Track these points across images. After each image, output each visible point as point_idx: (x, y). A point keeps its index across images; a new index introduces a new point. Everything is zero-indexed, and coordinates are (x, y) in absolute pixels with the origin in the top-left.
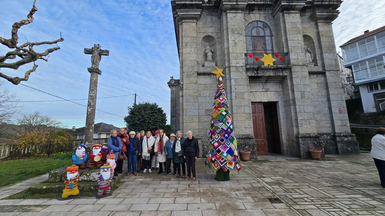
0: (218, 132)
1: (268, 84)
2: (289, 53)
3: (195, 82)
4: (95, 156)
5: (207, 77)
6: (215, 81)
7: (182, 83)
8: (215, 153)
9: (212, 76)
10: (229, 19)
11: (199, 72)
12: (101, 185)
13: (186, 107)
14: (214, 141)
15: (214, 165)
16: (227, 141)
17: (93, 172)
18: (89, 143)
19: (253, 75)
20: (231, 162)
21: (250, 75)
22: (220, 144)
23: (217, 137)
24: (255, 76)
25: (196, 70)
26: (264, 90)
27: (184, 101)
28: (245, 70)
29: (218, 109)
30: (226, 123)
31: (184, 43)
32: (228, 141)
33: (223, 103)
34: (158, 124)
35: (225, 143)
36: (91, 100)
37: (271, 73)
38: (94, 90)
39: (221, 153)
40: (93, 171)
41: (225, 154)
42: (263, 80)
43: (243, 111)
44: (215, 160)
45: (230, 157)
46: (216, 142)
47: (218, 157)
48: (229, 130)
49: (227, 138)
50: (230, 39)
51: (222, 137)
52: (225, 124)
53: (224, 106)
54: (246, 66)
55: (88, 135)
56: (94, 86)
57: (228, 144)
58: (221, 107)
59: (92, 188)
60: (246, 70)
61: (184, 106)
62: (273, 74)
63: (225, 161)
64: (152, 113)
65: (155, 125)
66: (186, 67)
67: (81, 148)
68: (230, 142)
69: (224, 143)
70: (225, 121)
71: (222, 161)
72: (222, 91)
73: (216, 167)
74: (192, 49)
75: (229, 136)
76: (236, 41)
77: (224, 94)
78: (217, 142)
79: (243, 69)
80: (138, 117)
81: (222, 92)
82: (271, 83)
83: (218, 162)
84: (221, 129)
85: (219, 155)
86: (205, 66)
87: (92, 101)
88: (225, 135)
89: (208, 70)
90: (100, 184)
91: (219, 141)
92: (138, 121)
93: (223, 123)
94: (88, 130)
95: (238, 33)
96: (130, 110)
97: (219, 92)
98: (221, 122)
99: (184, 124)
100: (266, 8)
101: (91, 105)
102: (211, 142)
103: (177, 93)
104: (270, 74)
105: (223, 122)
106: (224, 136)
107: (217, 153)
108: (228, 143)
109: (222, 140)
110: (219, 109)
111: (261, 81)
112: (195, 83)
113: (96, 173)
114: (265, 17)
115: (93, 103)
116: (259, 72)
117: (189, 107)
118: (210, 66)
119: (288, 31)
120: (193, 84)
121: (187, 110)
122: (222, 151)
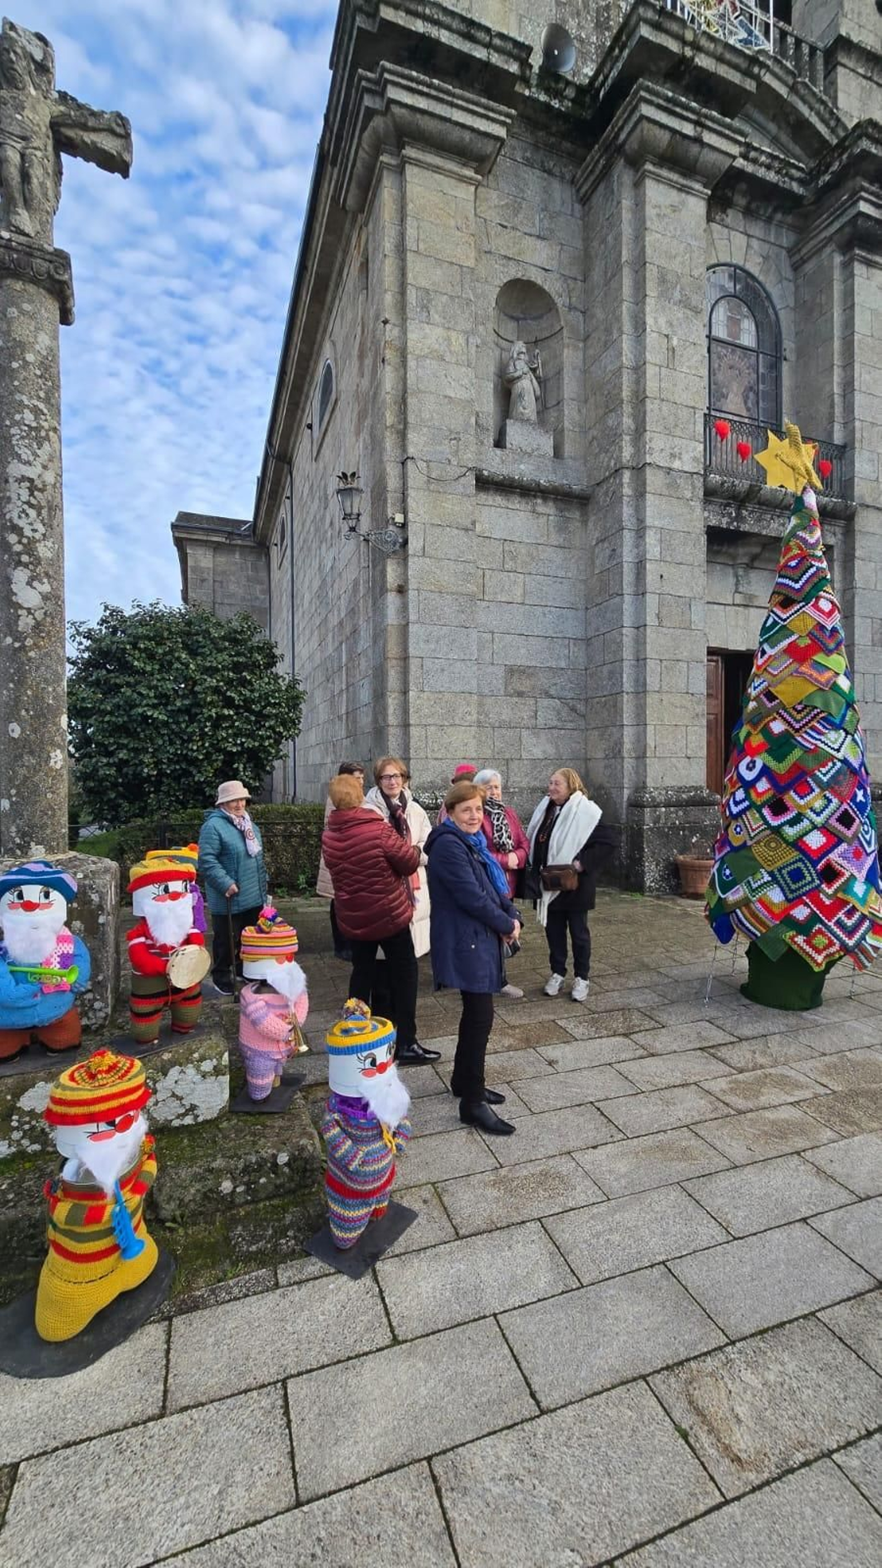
0: (825, 779)
1: (753, 575)
2: (853, 448)
3: (467, 523)
4: (166, 950)
5: (516, 503)
6: (551, 529)
7: (399, 518)
8: (809, 883)
9: (539, 501)
10: (650, 211)
11: (486, 473)
12: (365, 1174)
13: (422, 645)
14: (805, 824)
15: (808, 942)
17: (173, 1063)
18: (50, 850)
19: (724, 522)
21: (714, 522)
22: (834, 840)
23: (818, 804)
24: (730, 528)
25: (469, 457)
26: (739, 599)
27: (412, 617)
28: (701, 493)
29: (815, 658)
31: (414, 291)
34: (270, 727)
35: (859, 834)
36: (32, 513)
37: (782, 525)
38: (47, 438)
39: (843, 880)
40: (166, 1056)
41: (859, 888)
42: (745, 555)
43: (683, 686)
44: (813, 919)
45: (877, 898)
46: (815, 827)
47: (828, 902)
49: (862, 809)
50: (649, 321)
51: (845, 806)
52: (853, 738)
54: (705, 476)
55: (35, 791)
56: (47, 400)
57: (867, 837)
58: (829, 652)
59: (227, 1186)
60: (706, 494)
61: (412, 641)
63: (864, 919)
64: (237, 667)
65: (252, 735)
66: (425, 430)
67: (47, 895)
69: (855, 836)
70: (851, 721)
71: (849, 923)
73: (819, 952)
74: (453, 335)
75: (866, 796)
76: (675, 342)
78: (818, 828)
79: (693, 486)
80: (150, 688)
82: (766, 573)
83: (828, 927)
84: (839, 764)
85: (830, 892)
86: (508, 445)
87: (42, 529)
88: (856, 795)
89: (522, 467)
90: (364, 1163)
91: (833, 822)
92: (154, 707)
93: (847, 734)
94: (32, 753)
95: (685, 303)
96: (87, 643)
97: (812, 570)
98: (837, 727)
99: (414, 731)
101: (38, 561)
102: (777, 830)
103: (221, 582)
105: (845, 730)
106: (852, 797)
107: (819, 885)
108: (866, 833)
109: (846, 819)
110: (820, 658)
111: (734, 557)
112: (467, 530)
113: (198, 1069)
114: (766, 258)
115: (49, 544)
116: (745, 513)
117: (434, 650)
118: (529, 450)
119: (860, 349)
120: (456, 531)
121: (428, 663)
122: (847, 874)
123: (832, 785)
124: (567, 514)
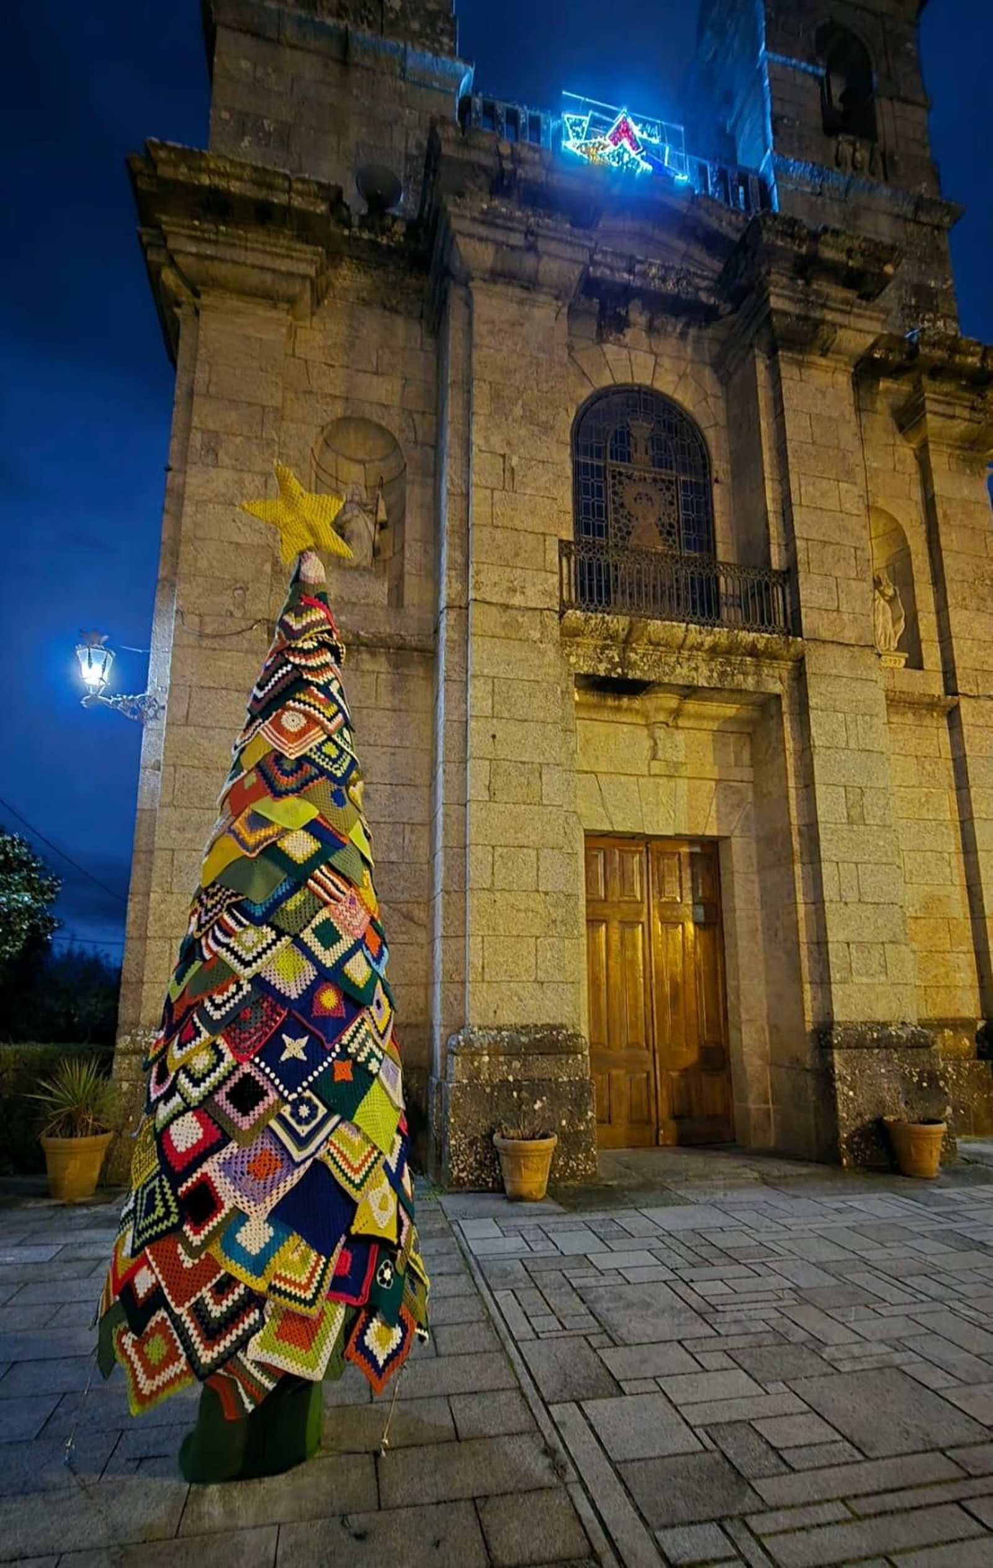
0: (217, 1015)
1: (681, 738)
2: (797, 572)
6: (382, 689)
8: (160, 1220)
9: (365, 656)
10: (479, 328)
16: (295, 1105)
19: (602, 669)
20: (313, 1312)
21: (585, 668)
24: (614, 676)
25: (260, 608)
26: (657, 768)
28: (557, 635)
30: (307, 936)
31: (199, 435)
32: (301, 1100)
33: (303, 760)
35: (274, 1124)
37: (696, 669)
39: (219, 1218)
42: (658, 711)
43: (528, 878)
44: (156, 1298)
45: (304, 1259)
48: (329, 999)
49: (291, 1074)
50: (477, 440)
51: (246, 1068)
52: (298, 942)
53: (306, 783)
54: (561, 612)
57: (303, 1130)
60: (562, 634)
62: (711, 677)
63: (253, 1300)
66: (200, 580)
68: (322, 1111)
70: (298, 911)
71: (216, 1311)
72: (313, 662)
74: (248, 477)
75: (316, 1051)
76: (515, 461)
77: (325, 688)
78: (194, 1109)
79: (544, 626)
81: (311, 669)
83: (176, 1319)
84: (247, 987)
85: (196, 1240)
88: (283, 1047)
91: (220, 1097)
93: (280, 933)
95: (530, 419)
98: (258, 922)
100: (687, 325)
104: (694, 673)
106: (271, 1050)
107: (177, 1228)
108: (301, 1121)
111: (646, 714)
114: (682, 376)
117: (192, 841)
118: (354, 600)
119: (794, 457)
120: (236, 694)
121: (181, 857)
122: (228, 1205)
123: (231, 1026)
124: (406, 671)
